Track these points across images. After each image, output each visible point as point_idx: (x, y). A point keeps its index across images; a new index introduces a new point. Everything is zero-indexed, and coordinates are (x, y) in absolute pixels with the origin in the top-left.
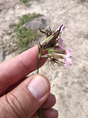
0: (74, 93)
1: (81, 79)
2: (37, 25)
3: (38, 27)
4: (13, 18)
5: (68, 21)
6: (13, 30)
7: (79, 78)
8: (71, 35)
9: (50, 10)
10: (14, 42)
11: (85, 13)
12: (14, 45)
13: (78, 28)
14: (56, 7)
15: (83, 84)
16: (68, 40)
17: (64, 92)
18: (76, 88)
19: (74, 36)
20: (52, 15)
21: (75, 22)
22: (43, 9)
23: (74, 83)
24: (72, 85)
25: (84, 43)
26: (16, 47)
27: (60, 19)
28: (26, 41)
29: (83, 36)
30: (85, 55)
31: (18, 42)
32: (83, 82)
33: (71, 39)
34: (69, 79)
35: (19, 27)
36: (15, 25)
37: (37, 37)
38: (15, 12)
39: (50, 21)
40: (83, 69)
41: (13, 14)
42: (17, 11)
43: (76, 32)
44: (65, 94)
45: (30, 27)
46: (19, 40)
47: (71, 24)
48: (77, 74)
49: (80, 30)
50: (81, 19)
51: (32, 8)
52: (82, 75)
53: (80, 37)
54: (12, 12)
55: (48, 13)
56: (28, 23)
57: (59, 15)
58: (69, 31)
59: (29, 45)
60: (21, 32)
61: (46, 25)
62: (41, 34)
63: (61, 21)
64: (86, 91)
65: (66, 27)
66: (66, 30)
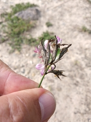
0: (64, 86)
2: (30, 15)
3: (31, 17)
4: (5, 7)
5: (64, 13)
6: (4, 19)
7: (71, 71)
8: (65, 28)
9: (45, 1)
10: (5, 32)
11: (81, 7)
12: (5, 35)
13: (73, 22)
15: (74, 78)
16: (62, 33)
17: (54, 85)
18: (67, 82)
19: (69, 29)
21: (71, 15)
25: (78, 37)
26: (7, 38)
29: (77, 30)
30: (78, 49)
31: (9, 32)
32: (74, 75)
33: (66, 32)
36: (7, 14)
37: (30, 28)
39: (44, 12)
40: (75, 63)
41: (6, 3)
43: (71, 25)
44: (55, 86)
45: (23, 16)
46: (10, 30)
47: (67, 17)
48: (69, 68)
49: (74, 24)
50: (77, 13)
52: (74, 69)
53: (75, 31)
54: (5, 1)
55: (43, 4)
56: (20, 12)
58: (64, 24)
59: (21, 36)
60: (12, 21)
61: (40, 16)
62: (34, 25)
63: (56, 13)
64: (76, 84)
65: (61, 20)
66: (61, 23)
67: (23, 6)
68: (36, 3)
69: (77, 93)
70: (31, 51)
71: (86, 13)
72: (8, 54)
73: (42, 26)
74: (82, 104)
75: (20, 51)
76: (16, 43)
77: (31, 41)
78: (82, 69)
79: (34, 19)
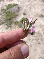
0: (33, 45)
1: (37, 37)
2: (15, 10)
3: (16, 11)
4: (3, 6)
5: (31, 8)
6: (3, 12)
7: (36, 37)
8: (32, 15)
9: (22, 2)
10: (3, 19)
11: (40, 4)
12: (3, 20)
13: (36, 12)
14: (25, 1)
15: (38, 40)
17: (28, 44)
18: (34, 42)
19: (34, 16)
20: (23, 5)
21: (35, 9)
22: (18, 2)
23: (33, 39)
24: (32, 40)
25: (39, 19)
26: (4, 21)
27: (27, 7)
28: (9, 18)
29: (38, 16)
30: (39, 26)
31: (6, 19)
32: (38, 39)
33: (33, 17)
34: (31, 38)
35: (6, 11)
36: (4, 10)
37: (15, 16)
38: (4, 3)
39: (22, 8)
40: (38, 33)
41: (3, 4)
42: (5, 2)
43: (35, 14)
45: (12, 11)
46: (6, 17)
47: (33, 10)
49: (37, 13)
50: (38, 7)
51: (13, 1)
52: (38, 36)
53: (37, 16)
54: (2, 3)
55: (21, 4)
56: (10, 9)
57: (27, 5)
58: (32, 13)
59: (11, 20)
60: (7, 13)
61: (20, 10)
62: (17, 15)
63: (28, 8)
64: (39, 43)
65: (30, 11)
66: (30, 13)
67: (12, 5)
68: (18, 3)
69: (40, 48)
70: (16, 27)
71: (43, 7)
72: (5, 29)
73: (21, 15)
74: (42, 53)
75: (11, 28)
76: (9, 24)
77: (16, 23)
78: (42, 36)
79: (17, 12)
